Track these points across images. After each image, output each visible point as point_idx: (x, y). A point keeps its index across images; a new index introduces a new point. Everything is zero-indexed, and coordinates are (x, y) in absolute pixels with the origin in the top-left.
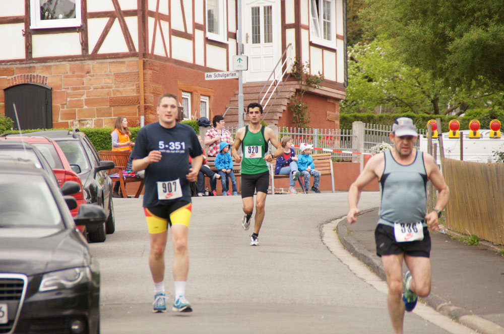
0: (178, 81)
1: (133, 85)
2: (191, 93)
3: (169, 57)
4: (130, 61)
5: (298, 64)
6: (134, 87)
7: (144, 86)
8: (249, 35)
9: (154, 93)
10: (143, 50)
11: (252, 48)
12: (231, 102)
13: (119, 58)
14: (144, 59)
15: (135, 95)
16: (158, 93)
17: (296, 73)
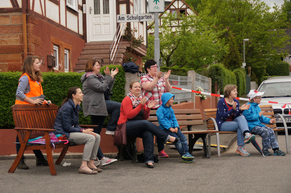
0: (51, 36)
1: (17, 36)
2: (58, 46)
3: (44, 15)
4: (14, 16)
5: (128, 29)
6: (18, 38)
7: (27, 37)
8: (92, 8)
9: (35, 44)
10: (25, 7)
11: (94, 17)
12: (81, 55)
13: (4, 12)
14: (27, 14)
15: (19, 44)
16: (38, 44)
17: (127, 36)
